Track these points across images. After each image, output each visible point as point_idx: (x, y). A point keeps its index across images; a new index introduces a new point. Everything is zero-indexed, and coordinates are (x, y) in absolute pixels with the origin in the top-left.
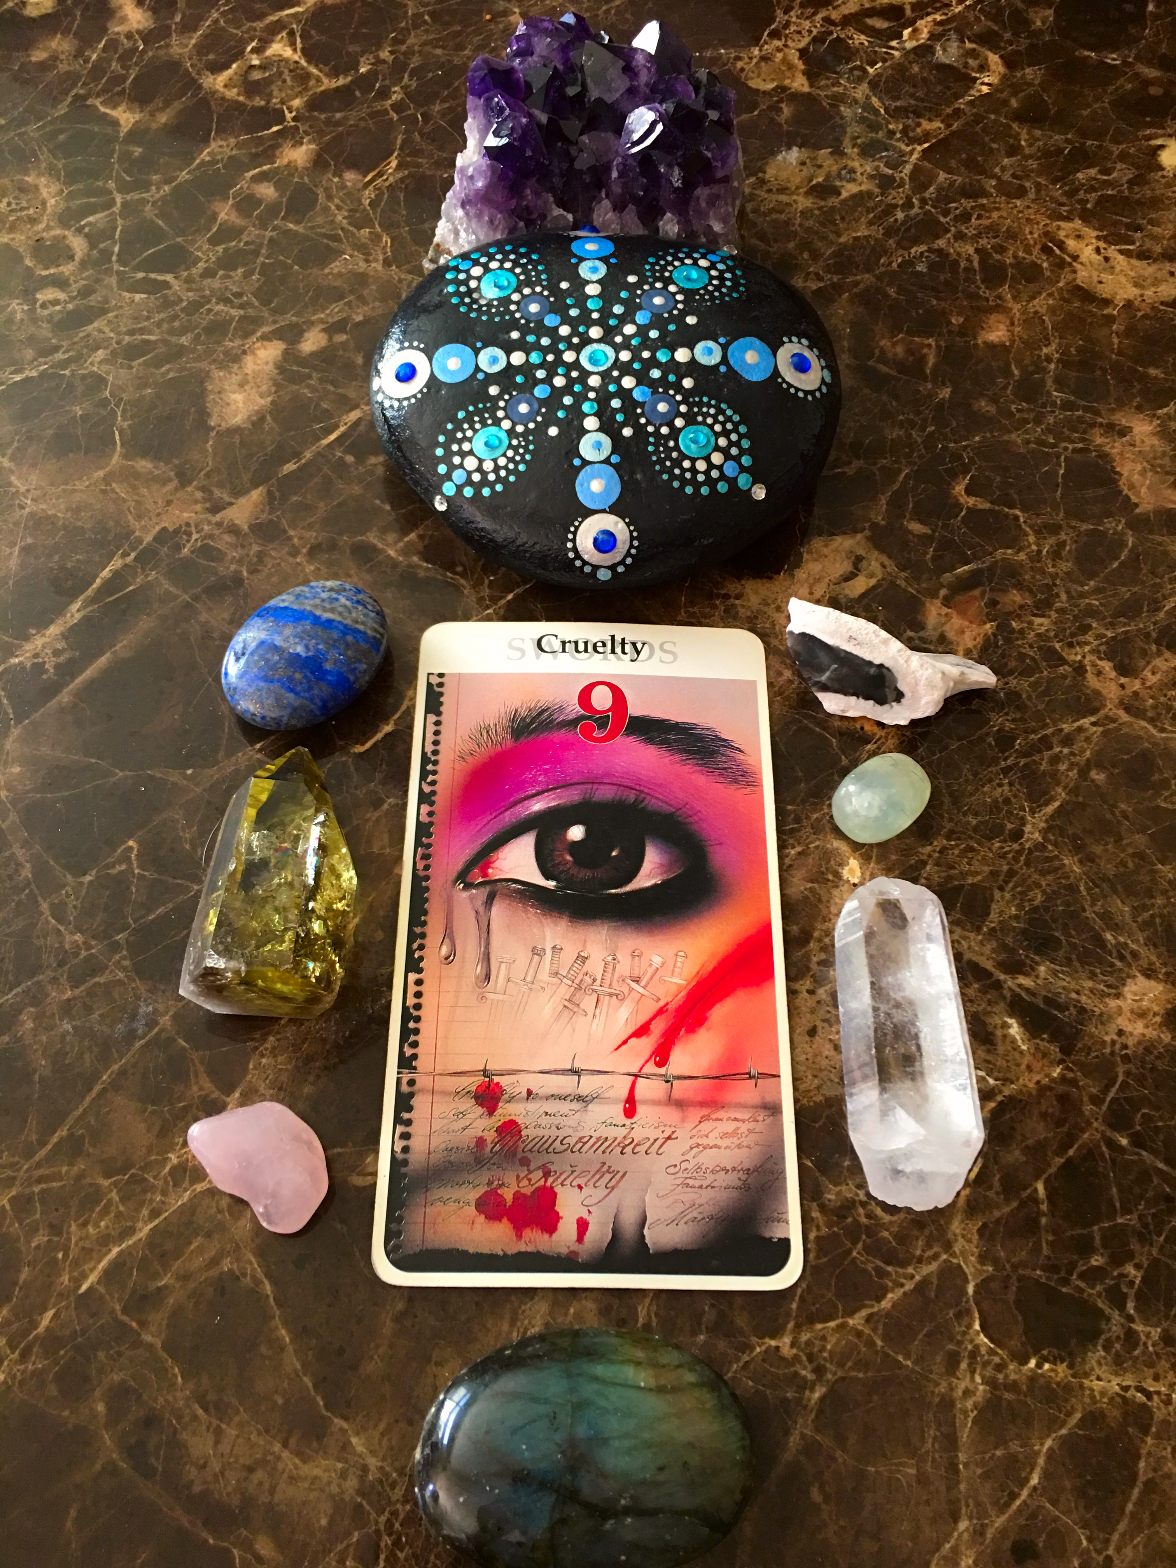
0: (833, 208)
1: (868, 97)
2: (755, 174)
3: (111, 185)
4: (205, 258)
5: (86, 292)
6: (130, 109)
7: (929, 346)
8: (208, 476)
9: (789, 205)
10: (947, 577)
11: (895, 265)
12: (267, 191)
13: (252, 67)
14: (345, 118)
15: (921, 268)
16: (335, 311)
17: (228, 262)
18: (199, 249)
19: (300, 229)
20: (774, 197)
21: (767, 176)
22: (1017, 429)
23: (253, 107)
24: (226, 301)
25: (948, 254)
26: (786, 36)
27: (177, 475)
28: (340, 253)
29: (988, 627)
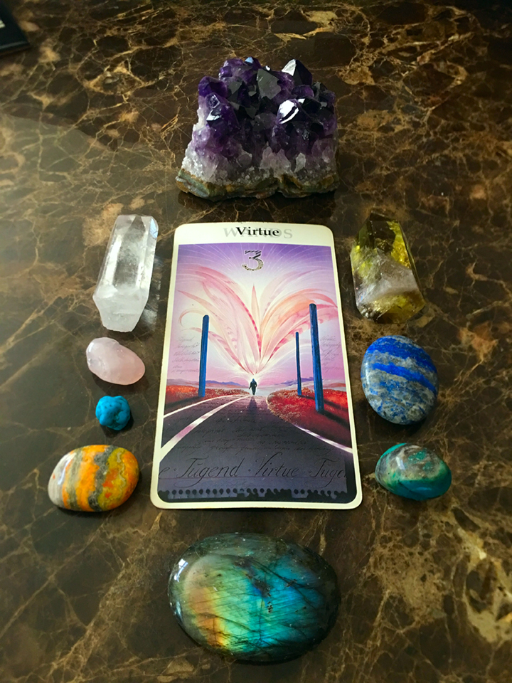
0: (391, 137)
1: (403, 87)
2: (352, 122)
3: (38, 131)
4: (83, 165)
5: (24, 181)
6: (49, 97)
7: (446, 200)
8: (83, 270)
9: (370, 136)
10: (469, 316)
11: (424, 163)
12: (114, 133)
13: (108, 78)
14: (153, 100)
15: (438, 163)
16: (148, 189)
17: (95, 167)
18: (81, 160)
19: (130, 150)
20: (362, 132)
21: (358, 123)
22: (496, 240)
23: (108, 95)
24: (94, 185)
25: (450, 157)
26: (362, 61)
27: (67, 270)
28: (150, 162)
29: (495, 342)
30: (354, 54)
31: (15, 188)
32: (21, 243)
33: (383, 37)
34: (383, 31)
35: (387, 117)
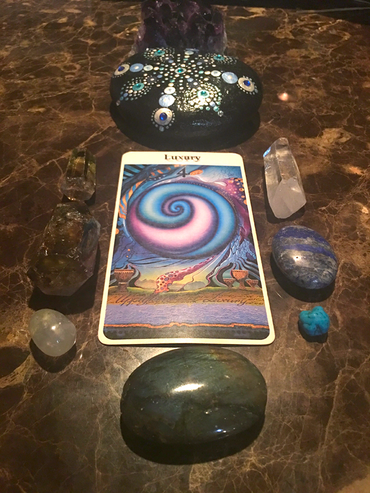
0: (309, 61)
1: (312, 40)
2: (283, 53)
3: (87, 55)
5: (80, 76)
6: (92, 40)
7: (348, 88)
9: (295, 60)
13: (127, 33)
20: (291, 58)
21: (287, 54)
25: (347, 70)
26: (285, 29)
30: (279, 26)
31: (76, 79)
32: (82, 102)
33: (296, 19)
34: (296, 17)
35: (304, 52)
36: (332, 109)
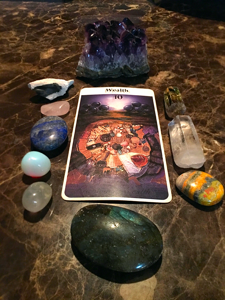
0: (159, 33)
1: (164, 22)
3: (25, 32)
5: (18, 44)
6: (30, 24)
7: (180, 48)
8: (39, 65)
9: (151, 33)
10: (188, 76)
13: (52, 20)
14: (69, 25)
15: (177, 39)
16: (65, 45)
17: (46, 40)
18: (41, 39)
19: (60, 36)
22: (199, 58)
23: (52, 24)
24: (45, 44)
25: (181, 38)
26: (148, 16)
27: (33, 65)
28: (67, 39)
29: (198, 83)
30: (145, 14)
31: (15, 45)
32: (16, 58)
33: (156, 10)
35: (157, 29)
36: (167, 60)
